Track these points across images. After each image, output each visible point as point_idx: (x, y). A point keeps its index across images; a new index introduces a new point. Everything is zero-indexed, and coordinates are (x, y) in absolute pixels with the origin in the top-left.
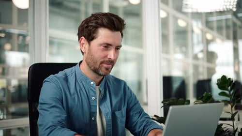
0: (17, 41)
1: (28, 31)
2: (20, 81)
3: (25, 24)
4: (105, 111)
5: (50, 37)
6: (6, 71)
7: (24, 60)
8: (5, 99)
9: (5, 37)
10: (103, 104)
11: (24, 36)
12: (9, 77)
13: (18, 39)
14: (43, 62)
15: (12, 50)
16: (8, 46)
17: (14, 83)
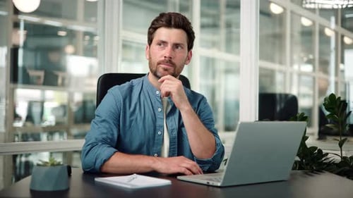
0: (83, 42)
1: (97, 29)
2: (85, 95)
3: (93, 19)
4: (172, 126)
5: (123, 41)
6: (66, 82)
7: (91, 67)
8: (66, 119)
9: (67, 36)
10: (171, 118)
11: (92, 35)
12: (72, 89)
13: (84, 40)
14: (114, 71)
15: (75, 53)
16: (70, 49)
17: (78, 97)
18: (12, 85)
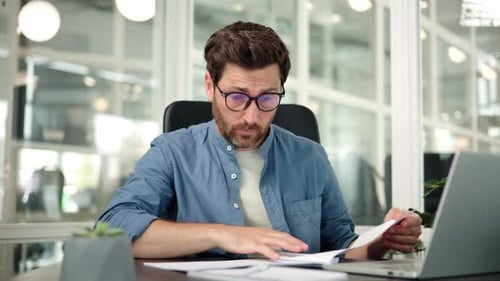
16: (100, 104)
18: (14, 143)
